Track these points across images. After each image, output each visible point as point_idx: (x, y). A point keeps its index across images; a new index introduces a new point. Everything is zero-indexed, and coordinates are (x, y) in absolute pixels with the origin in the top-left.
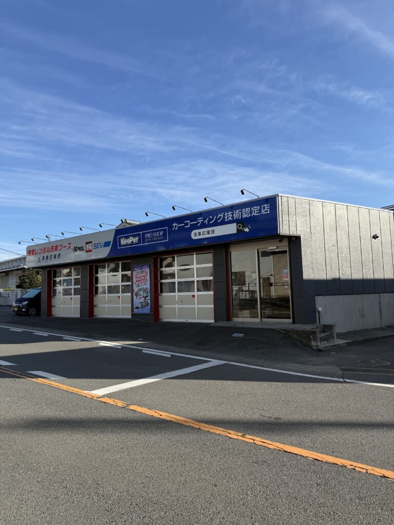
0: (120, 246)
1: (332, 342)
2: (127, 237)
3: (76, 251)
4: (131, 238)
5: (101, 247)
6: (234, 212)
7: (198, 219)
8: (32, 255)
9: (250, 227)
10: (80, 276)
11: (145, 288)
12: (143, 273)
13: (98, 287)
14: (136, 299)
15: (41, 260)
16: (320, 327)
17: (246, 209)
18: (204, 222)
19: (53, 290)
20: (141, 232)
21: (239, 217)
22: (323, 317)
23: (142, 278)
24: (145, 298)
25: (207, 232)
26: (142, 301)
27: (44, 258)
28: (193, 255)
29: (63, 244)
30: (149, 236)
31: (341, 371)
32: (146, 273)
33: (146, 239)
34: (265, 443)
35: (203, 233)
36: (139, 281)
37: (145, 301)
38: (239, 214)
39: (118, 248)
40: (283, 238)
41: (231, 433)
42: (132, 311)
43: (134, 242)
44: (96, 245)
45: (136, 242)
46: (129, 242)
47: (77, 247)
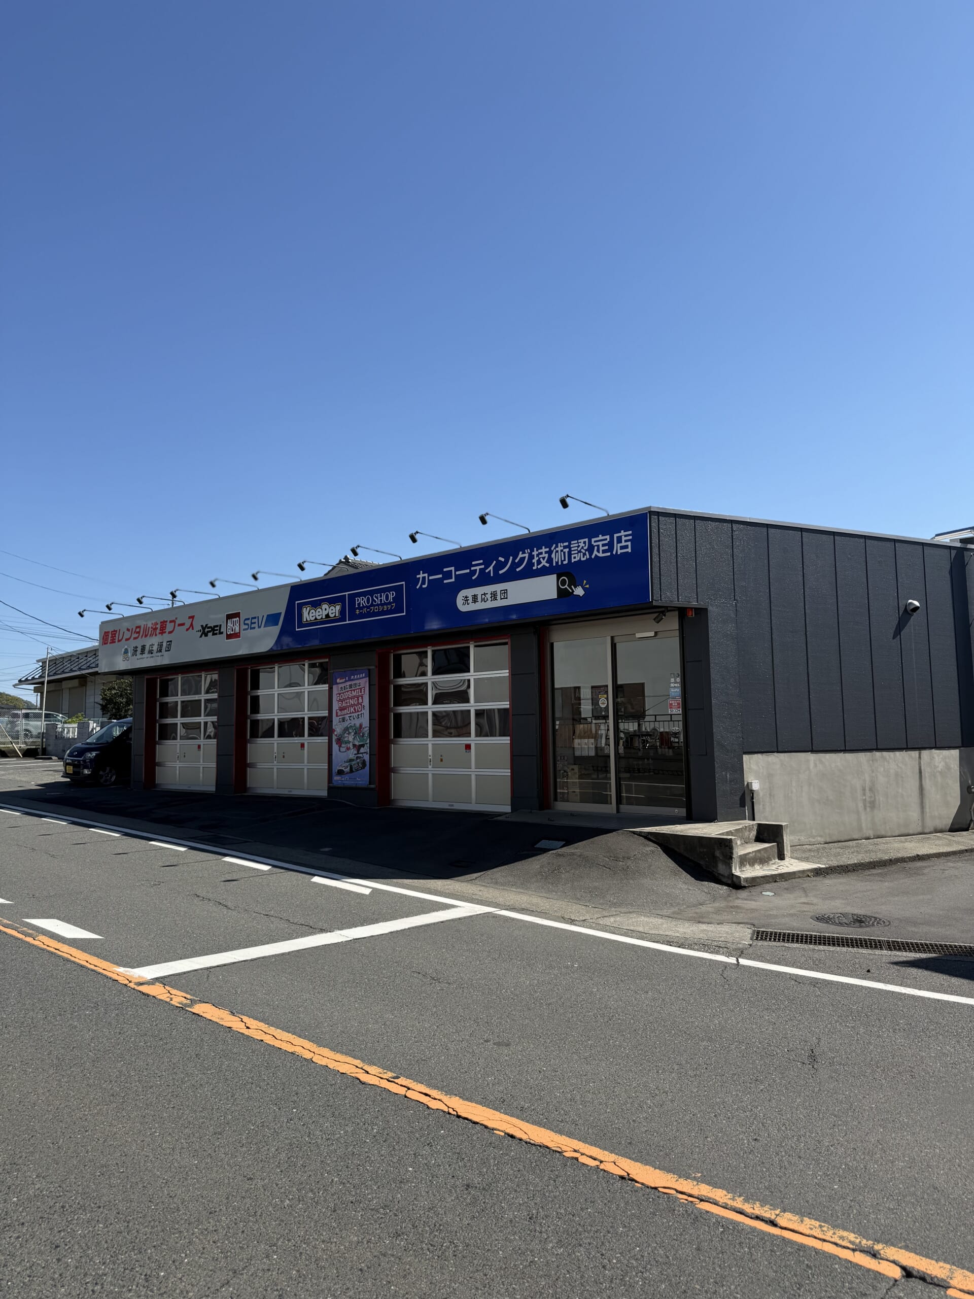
0: (301, 625)
2: (316, 605)
3: (206, 635)
4: (325, 606)
5: (259, 627)
6: (552, 549)
7: (473, 563)
8: (110, 643)
9: (586, 584)
10: (217, 694)
11: (358, 725)
12: (354, 690)
13: (258, 720)
14: (339, 752)
15: (129, 654)
16: (750, 829)
17: (579, 541)
18: (487, 571)
19: (159, 725)
20: (347, 593)
21: (565, 560)
22: (763, 805)
23: (352, 702)
24: (358, 751)
25: (491, 594)
26: (352, 756)
27: (136, 651)
28: (469, 647)
29: (176, 619)
30: (364, 602)
31: (751, 939)
32: (361, 689)
33: (357, 608)
34: (429, 1096)
35: (483, 596)
36: (344, 710)
37: (357, 758)
38: (564, 553)
39: (297, 630)
40: (663, 613)
41: (370, 1072)
42: (330, 779)
43: (332, 616)
44: (248, 622)
45: (335, 616)
46: (320, 617)
47: (207, 625)
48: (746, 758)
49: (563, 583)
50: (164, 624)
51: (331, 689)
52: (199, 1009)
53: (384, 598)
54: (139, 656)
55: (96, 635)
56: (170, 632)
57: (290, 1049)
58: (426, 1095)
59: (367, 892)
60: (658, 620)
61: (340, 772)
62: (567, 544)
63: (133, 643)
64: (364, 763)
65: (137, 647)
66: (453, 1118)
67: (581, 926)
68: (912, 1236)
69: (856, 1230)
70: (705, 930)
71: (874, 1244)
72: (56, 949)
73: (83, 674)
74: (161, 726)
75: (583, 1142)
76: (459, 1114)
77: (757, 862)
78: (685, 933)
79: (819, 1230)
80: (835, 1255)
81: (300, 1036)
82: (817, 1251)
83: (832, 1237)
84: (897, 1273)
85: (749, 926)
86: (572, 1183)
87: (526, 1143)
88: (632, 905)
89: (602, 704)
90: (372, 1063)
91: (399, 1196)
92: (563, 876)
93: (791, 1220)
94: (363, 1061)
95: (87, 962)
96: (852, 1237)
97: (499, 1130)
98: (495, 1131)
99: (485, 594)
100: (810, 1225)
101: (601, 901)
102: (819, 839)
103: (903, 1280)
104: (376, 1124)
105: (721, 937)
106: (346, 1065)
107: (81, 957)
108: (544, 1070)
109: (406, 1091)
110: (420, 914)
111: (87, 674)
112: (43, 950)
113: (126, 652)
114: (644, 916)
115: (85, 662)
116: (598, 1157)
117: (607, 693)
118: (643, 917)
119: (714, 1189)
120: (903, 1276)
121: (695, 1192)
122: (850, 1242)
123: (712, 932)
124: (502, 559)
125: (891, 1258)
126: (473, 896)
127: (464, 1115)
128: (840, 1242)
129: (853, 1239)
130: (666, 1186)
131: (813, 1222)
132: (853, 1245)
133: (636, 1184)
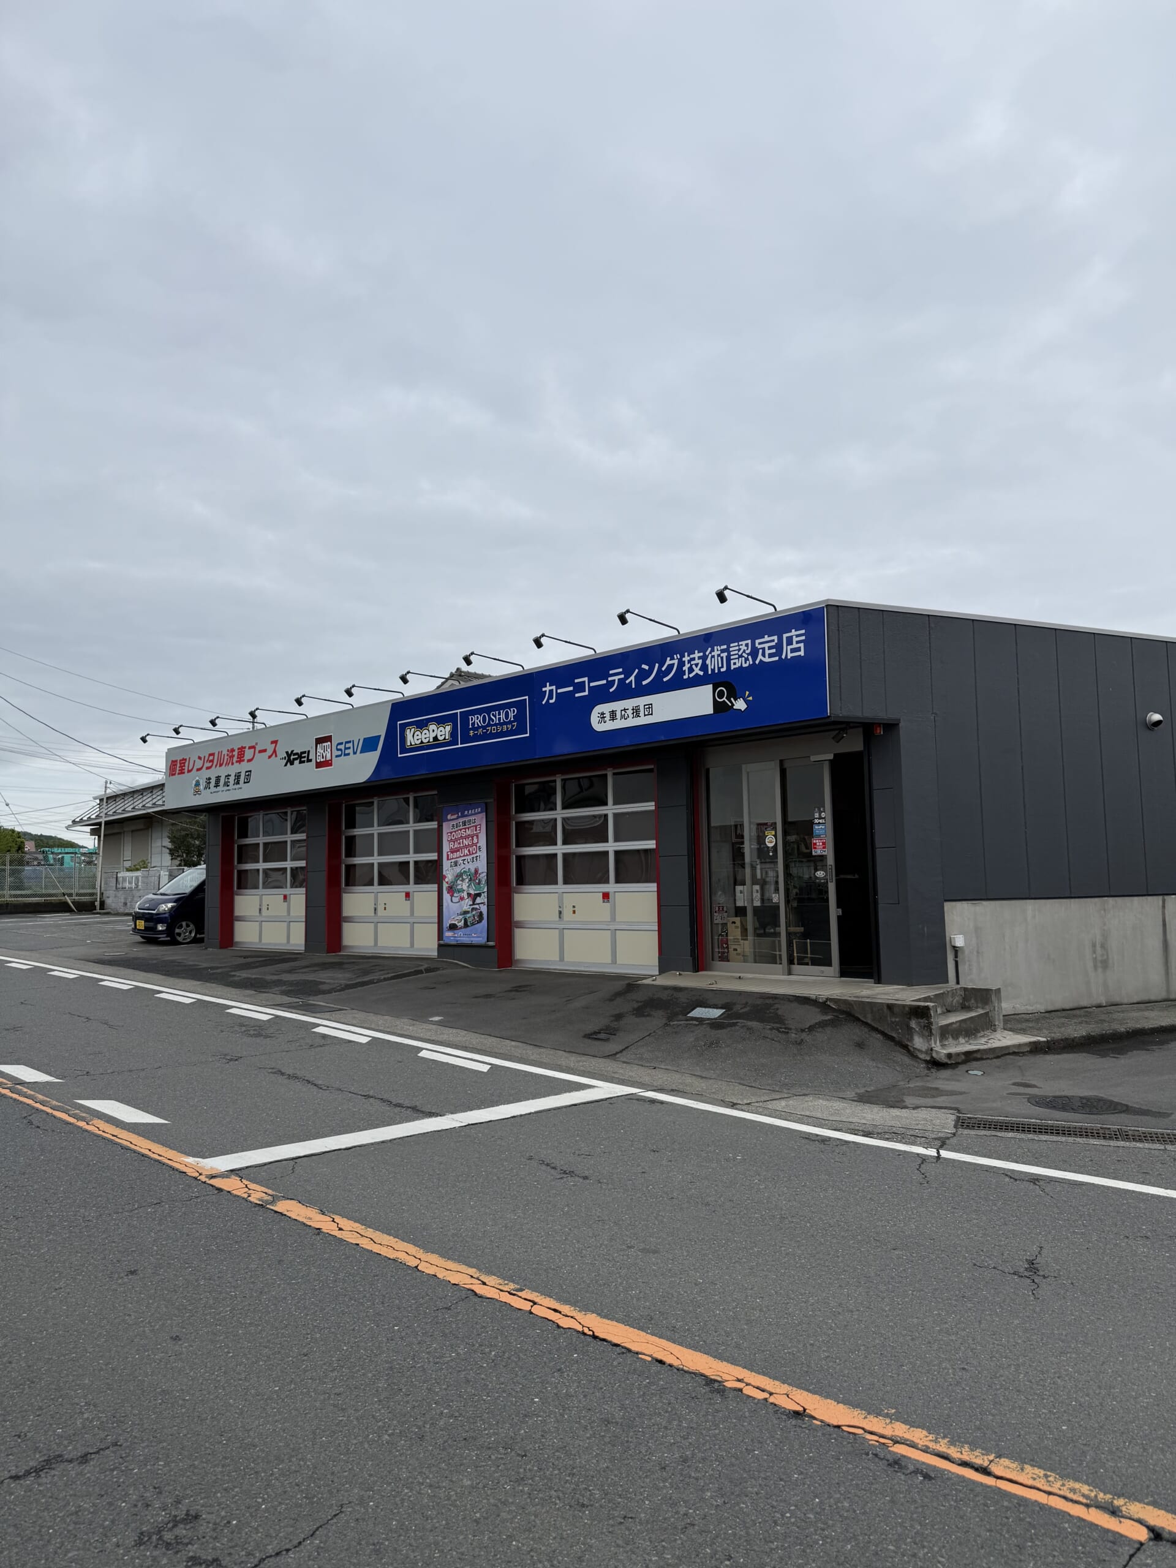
0: (404, 750)
2: (422, 725)
3: (292, 764)
4: (432, 727)
5: (355, 753)
6: (707, 653)
7: (611, 672)
8: (179, 774)
9: (748, 697)
10: (305, 834)
11: (473, 871)
12: (468, 828)
13: (355, 865)
14: (449, 901)
15: (202, 787)
16: (953, 993)
17: (740, 643)
18: (627, 682)
19: (238, 871)
20: (458, 711)
21: (722, 667)
22: (970, 965)
23: (466, 842)
24: (474, 901)
25: (633, 709)
26: (466, 908)
27: (210, 783)
28: (606, 775)
29: (257, 744)
30: (480, 721)
31: (956, 1126)
32: (476, 826)
33: (471, 729)
34: (560, 1312)
35: (623, 712)
36: (456, 852)
37: (473, 909)
38: (722, 658)
39: (399, 756)
40: (844, 730)
41: (487, 1283)
42: (440, 936)
43: (440, 738)
44: (342, 747)
45: (445, 739)
46: (428, 739)
47: (292, 751)
48: (947, 906)
49: (721, 694)
50: (242, 750)
51: (440, 826)
52: (282, 1206)
53: (503, 716)
54: (213, 789)
55: (162, 764)
56: (249, 761)
57: (392, 1254)
58: (555, 1310)
59: (485, 1068)
60: (838, 739)
61: (453, 927)
62: (725, 647)
63: (206, 774)
64: (481, 914)
65: (210, 779)
66: (590, 1339)
67: (745, 1111)
68: (1161, 1489)
69: (1090, 1481)
70: (897, 1116)
71: (1114, 1498)
72: (113, 1136)
73: (148, 813)
74: (240, 872)
75: (748, 1369)
76: (596, 1334)
77: (962, 1035)
78: (873, 1120)
79: (1043, 1481)
80: (1065, 1512)
81: (403, 1240)
82: (1043, 1507)
83: (1060, 1489)
84: (1142, 1535)
85: (951, 1111)
86: (735, 1419)
87: (678, 1370)
88: (808, 1087)
89: (770, 841)
90: (490, 1273)
91: (523, 1432)
92: (723, 1051)
93: (1009, 1468)
94: (480, 1270)
95: (150, 1150)
96: (1085, 1489)
97: (644, 1354)
98: (640, 1356)
99: (625, 710)
100: (1033, 1473)
101: (770, 1082)
102: (1038, 1006)
103: (1151, 1543)
104: (495, 1346)
105: (917, 1125)
106: (459, 1274)
107: (143, 1145)
108: (700, 1283)
109: (532, 1307)
110: (549, 1096)
111: (153, 812)
112: (98, 1136)
113: (197, 784)
114: (823, 1099)
115: (150, 799)
116: (768, 1388)
117: (775, 829)
118: (821, 1101)
119: (912, 1429)
120: (1150, 1539)
121: (888, 1432)
122: (1084, 1495)
123: (906, 1118)
124: (646, 667)
125: (1136, 1516)
126: (613, 1075)
127: (602, 1336)
128: (1070, 1495)
129: (1087, 1492)
130: (852, 1424)
131: (1037, 1471)
132: (1087, 1499)
133: (815, 1421)
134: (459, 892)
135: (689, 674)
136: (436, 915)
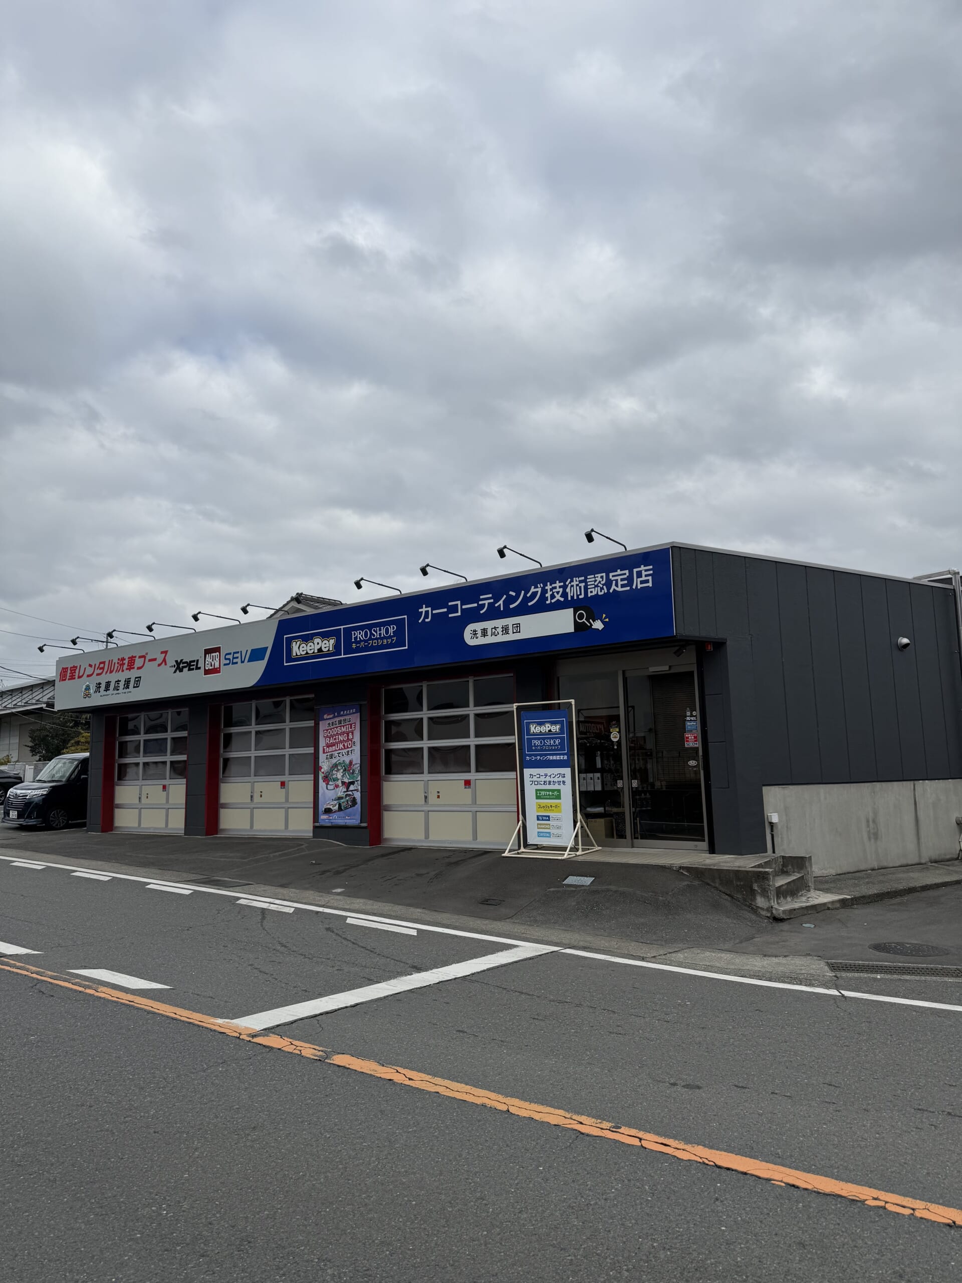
0: (290, 659)
1: (804, 899)
2: (307, 639)
3: (181, 671)
4: (317, 640)
5: (242, 662)
6: (567, 583)
7: (481, 597)
8: (69, 679)
9: (605, 619)
10: (187, 732)
11: (347, 762)
12: (344, 726)
13: (230, 759)
14: (326, 791)
16: (775, 860)
17: (596, 576)
18: (496, 605)
19: (119, 764)
20: (342, 627)
21: (581, 594)
22: (781, 838)
23: (341, 738)
24: (348, 788)
25: (503, 628)
26: (340, 794)
27: (100, 687)
28: (467, 682)
29: (147, 654)
30: (362, 636)
31: (831, 970)
33: (353, 642)
34: (669, 1146)
35: (494, 630)
36: (332, 746)
37: (347, 795)
38: (580, 588)
39: (285, 664)
40: (684, 647)
41: (584, 1123)
42: (316, 818)
43: (324, 649)
44: (231, 657)
45: (329, 650)
46: (313, 651)
47: (182, 660)
48: (765, 789)
49: (581, 616)
50: (132, 660)
51: (317, 725)
52: (340, 1060)
53: (383, 632)
54: (102, 692)
56: (139, 668)
58: (663, 1144)
59: (414, 933)
60: (678, 653)
61: (328, 811)
62: (583, 578)
63: (95, 679)
64: (354, 801)
65: (100, 684)
66: (715, 1169)
67: (656, 963)
77: (789, 895)
78: (763, 967)
85: (820, 958)
89: (615, 736)
92: (604, 912)
94: (568, 1111)
95: (176, 1014)
97: (774, 1180)
98: (772, 1182)
106: (554, 1116)
107: (166, 1009)
109: (640, 1142)
114: (709, 951)
117: (619, 726)
124: (513, 594)
127: (724, 1165)
134: (334, 781)
135: (551, 600)
136: (312, 801)
